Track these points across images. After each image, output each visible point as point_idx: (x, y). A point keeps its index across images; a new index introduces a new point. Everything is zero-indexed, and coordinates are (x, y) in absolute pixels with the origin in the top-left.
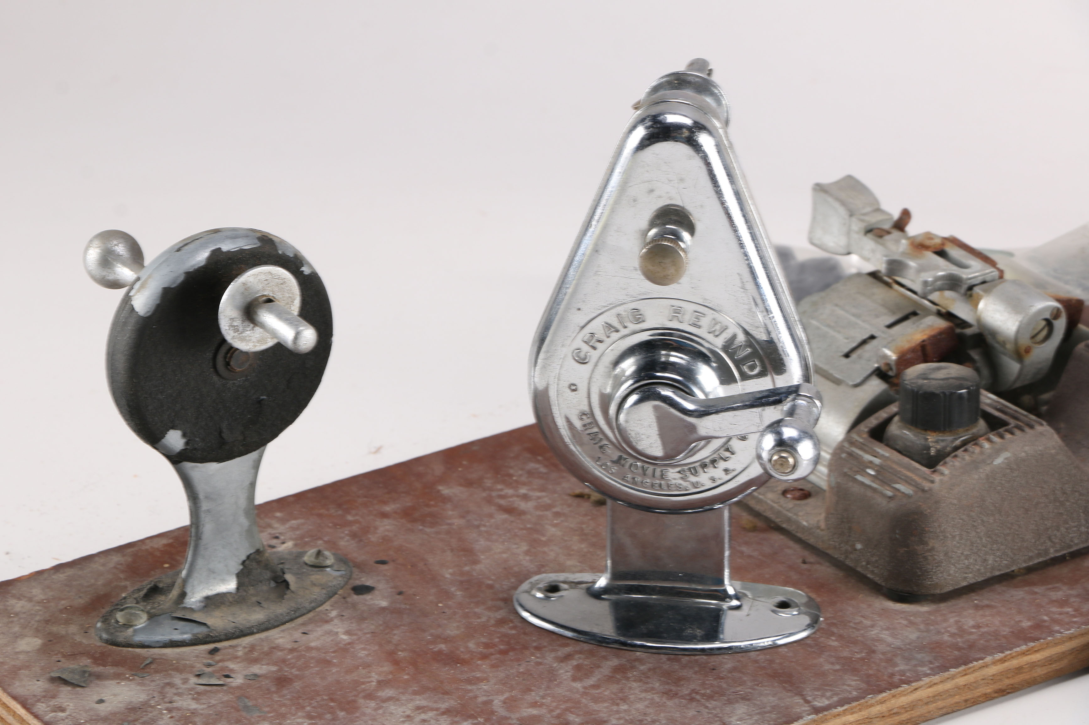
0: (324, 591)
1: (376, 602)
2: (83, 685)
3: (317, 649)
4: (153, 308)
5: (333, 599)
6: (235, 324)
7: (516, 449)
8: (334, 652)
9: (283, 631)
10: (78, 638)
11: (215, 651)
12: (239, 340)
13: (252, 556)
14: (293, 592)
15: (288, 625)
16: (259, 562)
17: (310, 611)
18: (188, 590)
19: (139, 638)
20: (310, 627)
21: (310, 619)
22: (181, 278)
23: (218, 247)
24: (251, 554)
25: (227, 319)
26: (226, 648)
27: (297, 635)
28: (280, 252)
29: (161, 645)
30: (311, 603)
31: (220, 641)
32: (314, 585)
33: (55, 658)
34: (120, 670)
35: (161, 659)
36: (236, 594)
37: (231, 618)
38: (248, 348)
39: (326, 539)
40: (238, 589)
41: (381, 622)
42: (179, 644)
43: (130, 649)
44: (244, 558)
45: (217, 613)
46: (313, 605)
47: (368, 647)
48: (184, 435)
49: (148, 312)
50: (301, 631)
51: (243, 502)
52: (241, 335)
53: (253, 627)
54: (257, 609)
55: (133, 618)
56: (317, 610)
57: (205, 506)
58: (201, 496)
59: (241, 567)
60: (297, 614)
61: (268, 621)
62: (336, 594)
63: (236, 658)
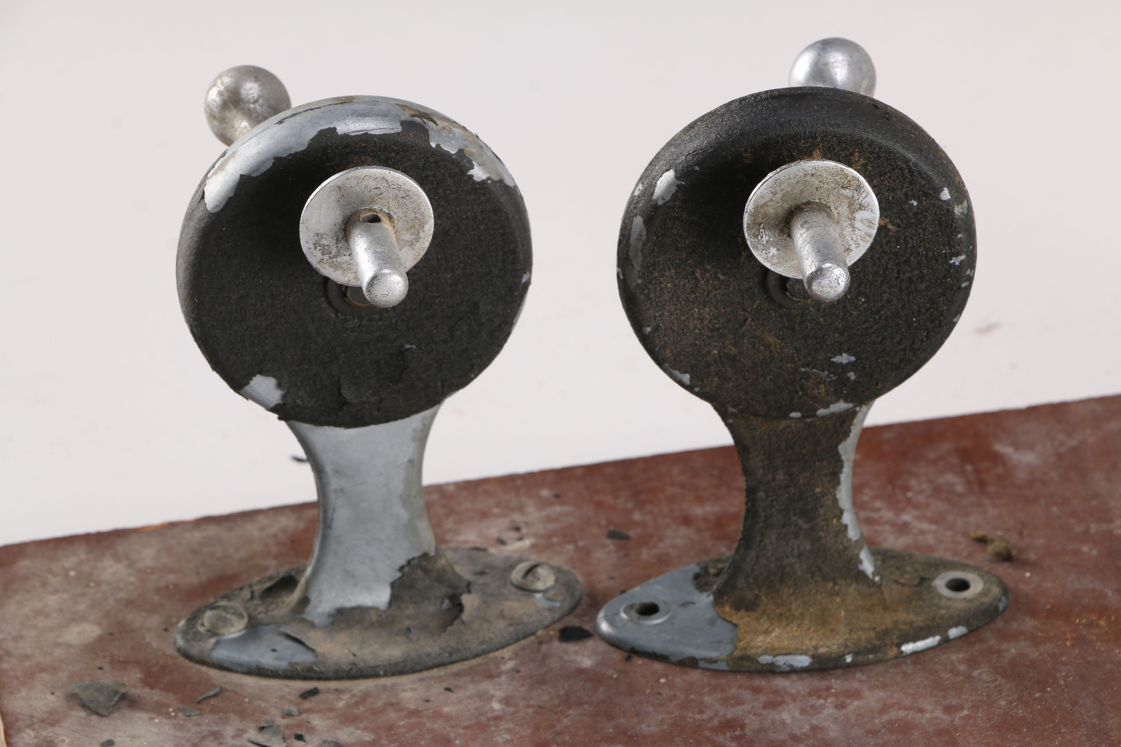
0: (511, 629)
1: (579, 659)
2: (104, 712)
3: (448, 718)
4: (224, 203)
5: (523, 643)
6: (324, 242)
7: (946, 446)
8: (466, 728)
9: (422, 680)
10: (149, 637)
11: (314, 692)
12: (330, 267)
13: (415, 562)
14: (463, 623)
15: (435, 672)
16: (427, 571)
17: (476, 656)
18: (313, 596)
19: (221, 654)
20: (461, 681)
21: (471, 668)
22: (269, 165)
23: (332, 126)
24: (413, 559)
25: (311, 234)
26: (329, 691)
27: (437, 689)
28: (433, 145)
29: (245, 670)
30: (482, 643)
31: (327, 679)
32: (502, 616)
33: (98, 663)
34: (169, 698)
35: (234, 691)
36: (385, 612)
37: (354, 649)
38: (347, 279)
39: (581, 544)
40: (390, 603)
41: (562, 692)
42: (269, 673)
43: (204, 668)
44: (402, 562)
45: (343, 637)
46: (484, 646)
47: (517, 728)
48: (279, 386)
49: (217, 206)
50: (445, 684)
51: (398, 485)
52: (335, 260)
53: (378, 666)
54: (400, 639)
55: (220, 624)
56: (491, 655)
57: (334, 483)
58: (329, 469)
59: (399, 575)
60: (454, 657)
61: (404, 661)
62: (533, 634)
63: (331, 709)
